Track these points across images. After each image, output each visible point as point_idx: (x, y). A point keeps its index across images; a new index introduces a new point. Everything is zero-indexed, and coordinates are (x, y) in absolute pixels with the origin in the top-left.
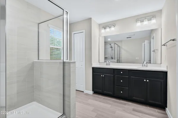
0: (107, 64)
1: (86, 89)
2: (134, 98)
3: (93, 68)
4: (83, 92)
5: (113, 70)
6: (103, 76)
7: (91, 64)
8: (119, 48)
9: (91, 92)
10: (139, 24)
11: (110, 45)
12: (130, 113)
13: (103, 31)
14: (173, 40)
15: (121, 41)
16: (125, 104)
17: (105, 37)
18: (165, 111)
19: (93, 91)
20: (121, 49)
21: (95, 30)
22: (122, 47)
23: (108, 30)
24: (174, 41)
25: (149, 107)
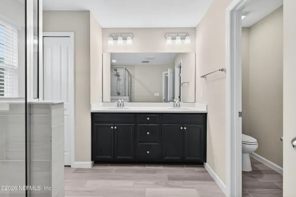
0: (118, 106)
1: (76, 160)
2: (167, 158)
3: (93, 114)
4: (70, 166)
5: (133, 115)
6: (115, 128)
7: (90, 106)
8: (130, 77)
9: (89, 164)
10: (169, 41)
11: (116, 70)
12: (167, 185)
13: (111, 42)
14: (222, 70)
15: (133, 66)
16: (154, 172)
17: (111, 54)
18: (204, 167)
19: (92, 160)
20: (133, 79)
21: (96, 37)
22: (134, 77)
23: (120, 41)
24: (223, 72)
25: (186, 166)
